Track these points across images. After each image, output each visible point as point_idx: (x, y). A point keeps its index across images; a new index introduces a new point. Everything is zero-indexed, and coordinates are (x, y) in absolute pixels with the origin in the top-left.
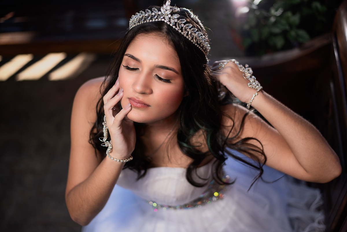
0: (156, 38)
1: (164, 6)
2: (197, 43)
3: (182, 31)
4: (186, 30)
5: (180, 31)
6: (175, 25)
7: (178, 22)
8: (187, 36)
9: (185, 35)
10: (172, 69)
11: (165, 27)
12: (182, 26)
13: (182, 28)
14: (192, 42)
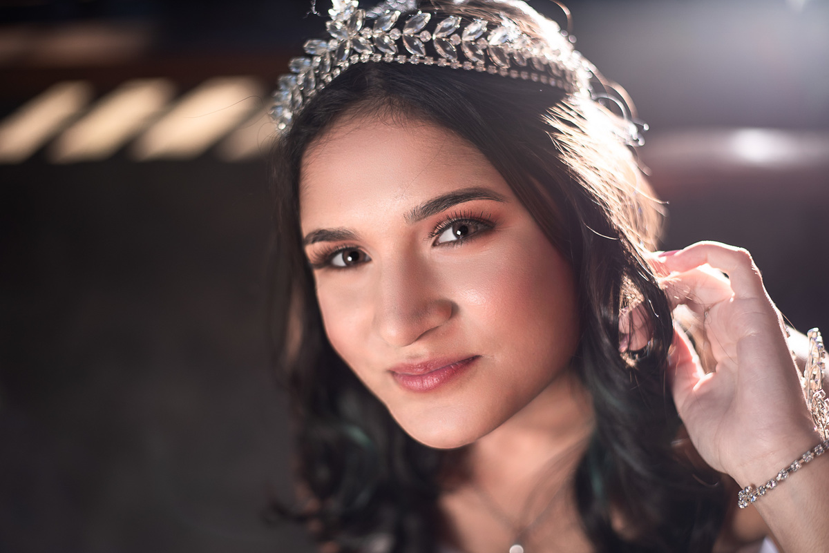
0: (359, 128)
3: (437, 56)
6: (401, 50)
7: (405, 33)
9: (455, 65)
10: (471, 192)
12: (425, 40)
13: (429, 45)
14: (497, 74)
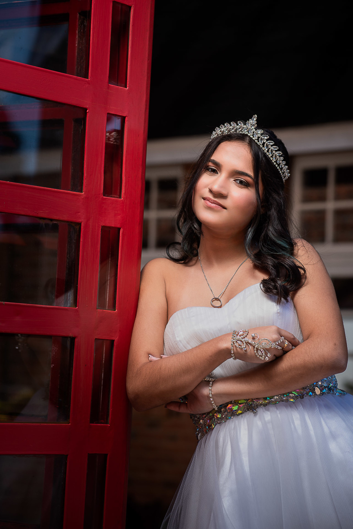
1: (251, 121)
2: (276, 162)
4: (267, 146)
5: (261, 146)
6: (258, 139)
7: (261, 137)
8: (267, 152)
9: (266, 151)
11: (248, 138)
12: (264, 141)
13: (264, 143)
14: (272, 160)
